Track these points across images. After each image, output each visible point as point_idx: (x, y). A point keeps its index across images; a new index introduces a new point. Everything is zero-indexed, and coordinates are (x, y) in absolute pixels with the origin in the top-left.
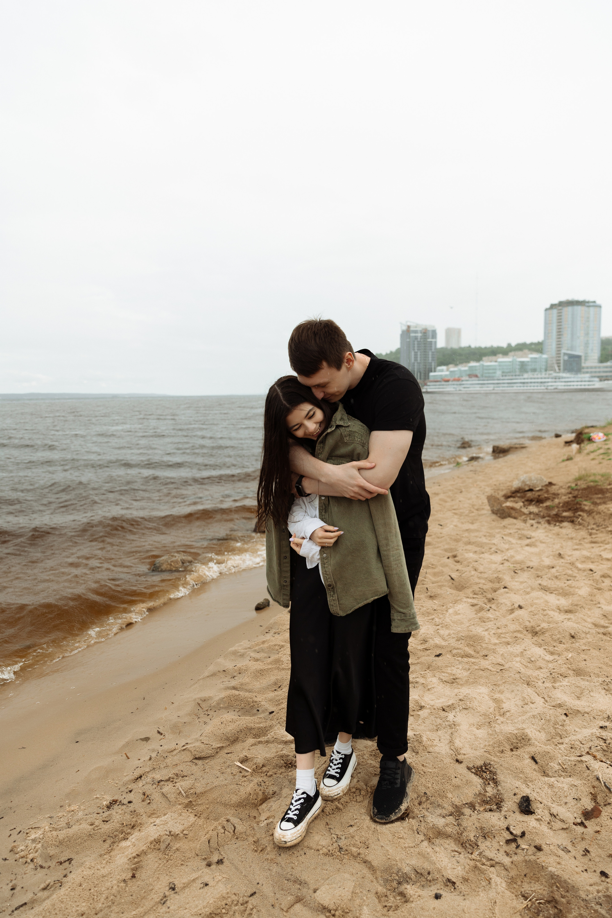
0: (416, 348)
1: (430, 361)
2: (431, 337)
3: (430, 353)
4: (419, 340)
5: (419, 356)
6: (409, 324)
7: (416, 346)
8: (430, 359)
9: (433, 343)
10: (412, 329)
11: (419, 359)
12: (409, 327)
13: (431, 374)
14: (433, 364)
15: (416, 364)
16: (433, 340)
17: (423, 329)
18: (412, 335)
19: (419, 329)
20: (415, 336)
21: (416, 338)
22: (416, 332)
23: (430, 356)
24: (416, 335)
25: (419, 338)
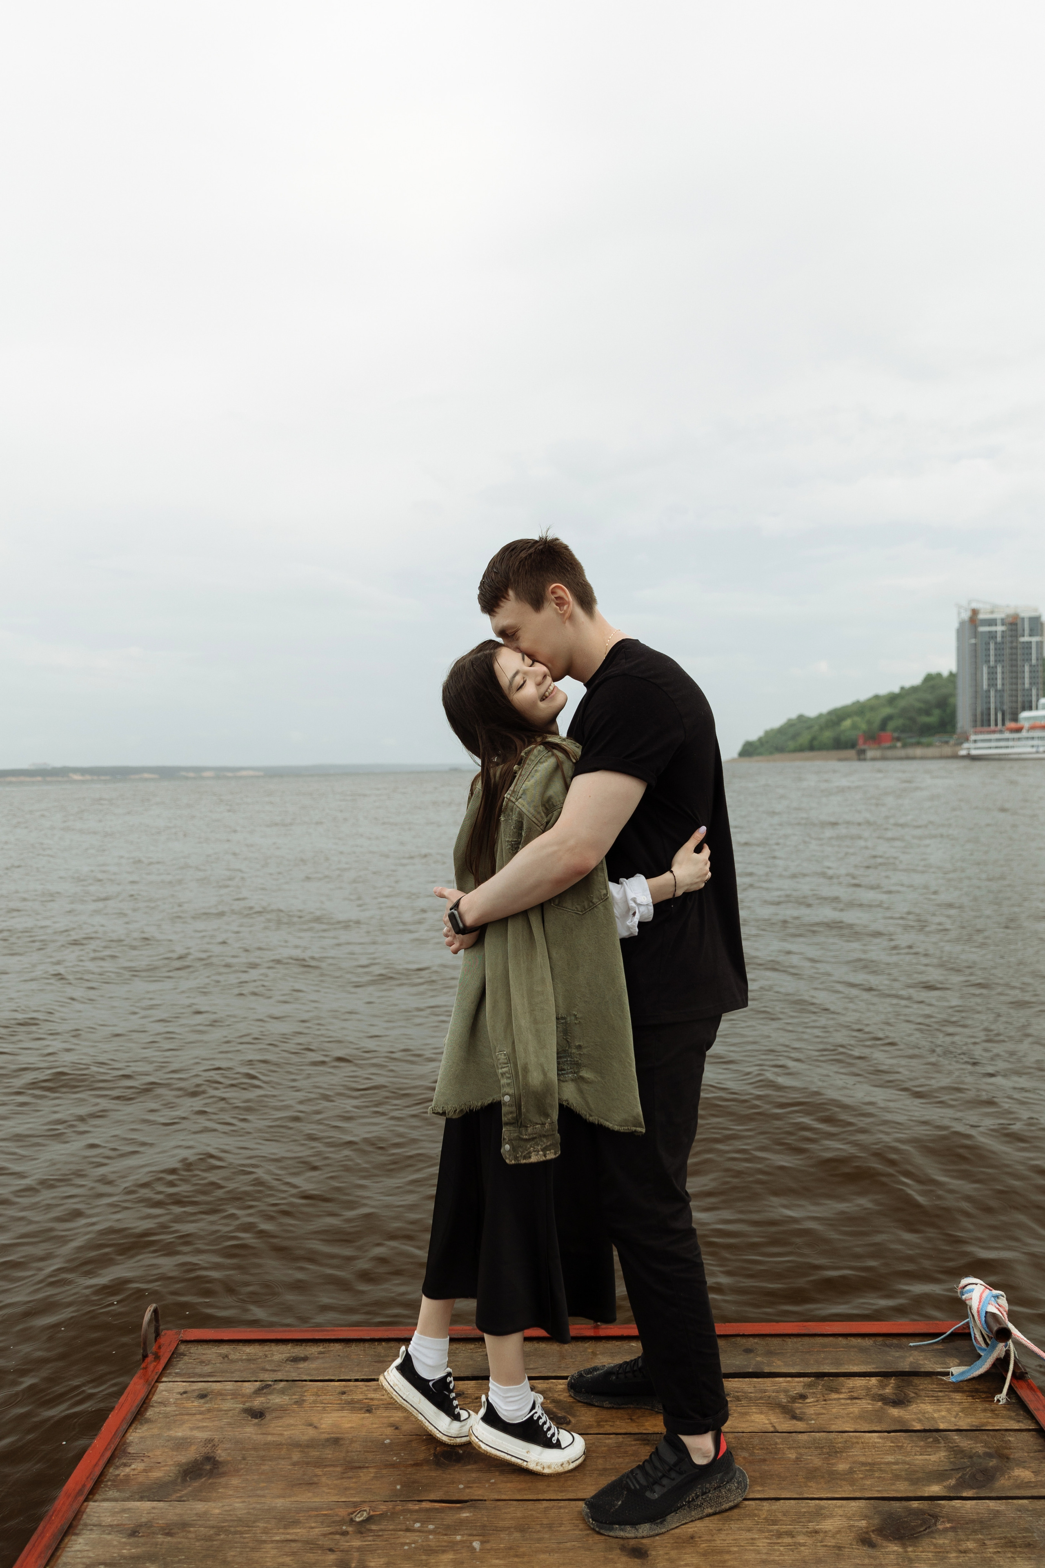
0: (992, 658)
1: (1027, 686)
2: (1027, 632)
3: (1027, 669)
4: (999, 639)
5: (999, 676)
6: (974, 605)
7: (992, 652)
8: (1027, 681)
9: (1034, 646)
10: (981, 616)
11: (999, 682)
12: (975, 612)
13: (1025, 714)
14: (1034, 692)
15: (992, 693)
16: (1034, 639)
17: (1008, 616)
18: (982, 629)
19: (998, 616)
20: (990, 632)
21: (992, 635)
22: (992, 622)
23: (1027, 675)
24: (993, 629)
25: (999, 635)
